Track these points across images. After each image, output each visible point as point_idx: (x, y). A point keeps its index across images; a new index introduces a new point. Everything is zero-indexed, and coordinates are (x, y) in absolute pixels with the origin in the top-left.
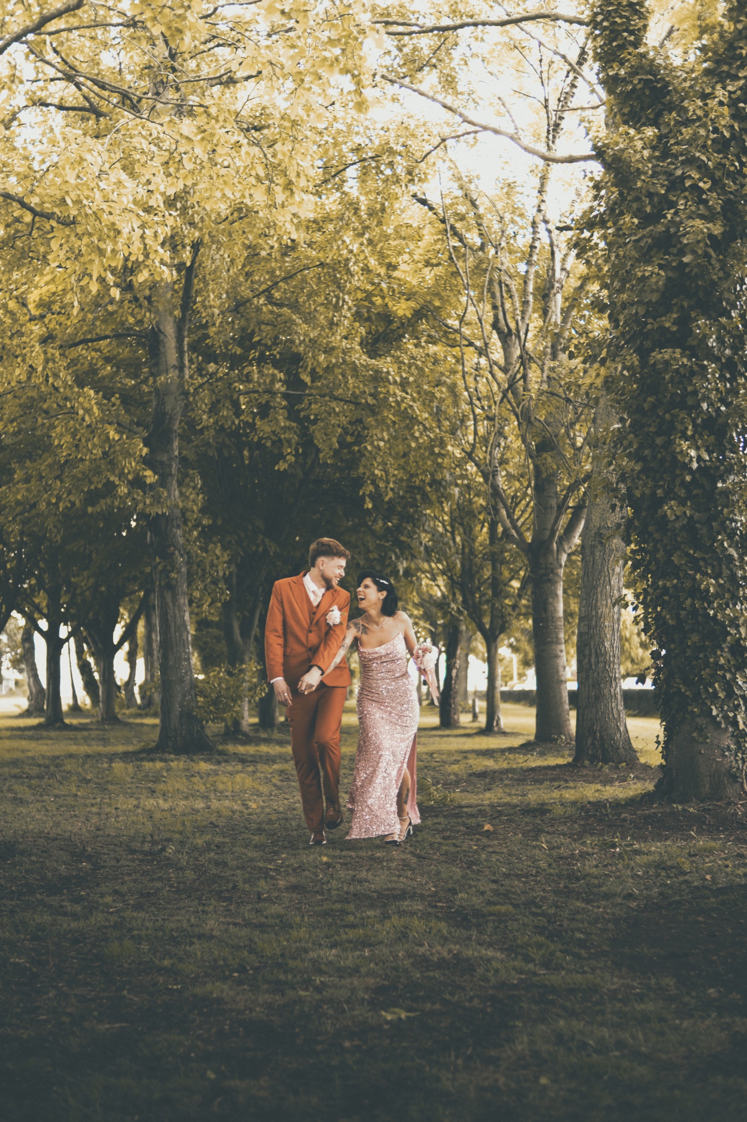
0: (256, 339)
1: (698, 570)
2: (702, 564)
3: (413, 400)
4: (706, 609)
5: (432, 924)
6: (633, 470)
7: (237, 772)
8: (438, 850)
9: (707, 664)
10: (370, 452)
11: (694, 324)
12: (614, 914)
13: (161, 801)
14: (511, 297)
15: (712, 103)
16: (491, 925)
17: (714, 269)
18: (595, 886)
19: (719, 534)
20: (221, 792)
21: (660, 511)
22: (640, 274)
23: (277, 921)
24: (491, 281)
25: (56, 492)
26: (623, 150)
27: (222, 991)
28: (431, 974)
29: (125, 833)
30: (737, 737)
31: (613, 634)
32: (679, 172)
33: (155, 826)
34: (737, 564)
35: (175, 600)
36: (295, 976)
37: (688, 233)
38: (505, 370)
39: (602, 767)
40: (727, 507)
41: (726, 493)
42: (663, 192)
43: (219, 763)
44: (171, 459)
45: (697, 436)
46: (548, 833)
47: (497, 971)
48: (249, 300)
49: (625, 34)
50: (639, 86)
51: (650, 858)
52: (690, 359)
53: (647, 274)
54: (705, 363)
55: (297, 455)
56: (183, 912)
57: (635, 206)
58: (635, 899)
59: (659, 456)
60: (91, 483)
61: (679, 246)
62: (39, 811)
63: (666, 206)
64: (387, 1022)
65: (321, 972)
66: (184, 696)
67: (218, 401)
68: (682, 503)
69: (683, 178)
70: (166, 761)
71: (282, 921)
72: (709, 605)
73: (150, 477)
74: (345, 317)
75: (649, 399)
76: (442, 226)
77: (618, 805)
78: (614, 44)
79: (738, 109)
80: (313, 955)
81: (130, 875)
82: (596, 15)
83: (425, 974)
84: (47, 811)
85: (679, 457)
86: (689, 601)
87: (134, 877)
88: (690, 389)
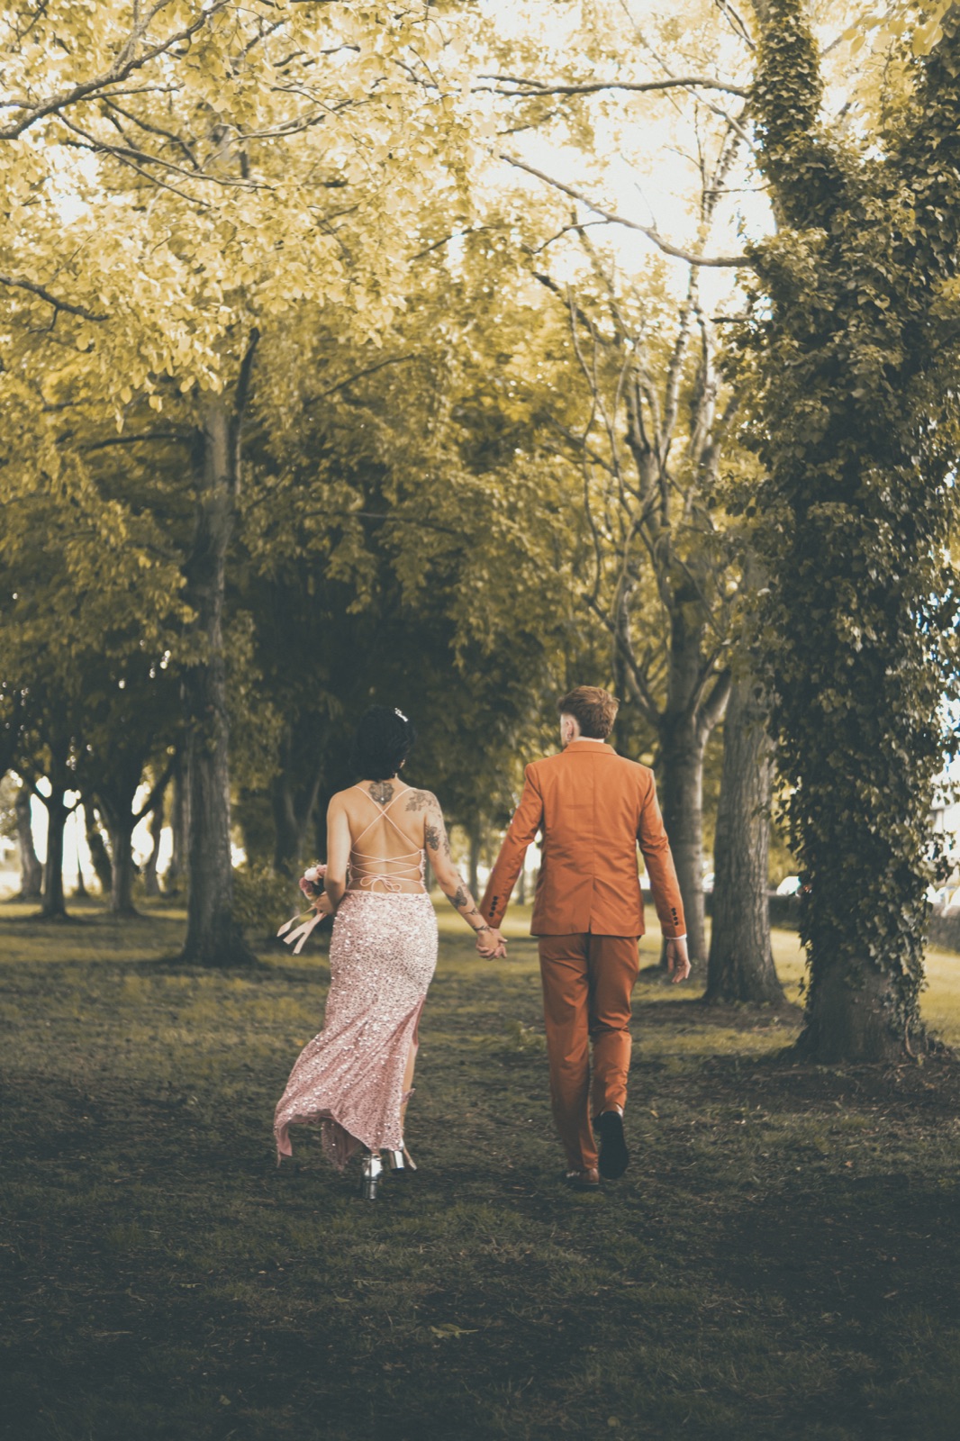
0: (328, 445)
1: (858, 775)
2: (863, 767)
3: (522, 530)
4: (866, 824)
5: (504, 1215)
6: (782, 649)
7: (282, 995)
8: (523, 1113)
9: (866, 893)
10: (466, 595)
11: (864, 474)
12: (726, 1209)
13: (184, 1032)
14: (651, 404)
15: (895, 204)
16: (576, 1219)
17: (890, 406)
18: (709, 1171)
19: (886, 731)
20: (259, 1022)
21: (813, 701)
22: (798, 409)
23: (317, 1203)
24: (626, 384)
25: (67, 631)
26: (783, 256)
27: (244, 1293)
28: (496, 1280)
29: (137, 1076)
30: (900, 983)
31: (760, 838)
32: (851, 285)
33: (174, 1067)
34: (908, 768)
35: (212, 771)
36: (333, 1277)
37: (860, 361)
38: (640, 496)
39: (739, 1007)
40: (897, 699)
41: (897, 682)
42: (831, 309)
43: (259, 980)
44: (214, 594)
45: (862, 610)
46: (661, 1096)
47: (574, 1280)
48: (320, 398)
49: (793, 111)
50: (807, 176)
51: (782, 1135)
52: (857, 515)
53: (807, 410)
54: (876, 521)
55: (374, 594)
56: (203, 1187)
57: (796, 324)
58: (756, 1190)
59: (815, 633)
60: (112, 621)
61: (848, 376)
62: (31, 1040)
63: (834, 326)
64: (438, 1341)
65: (364, 1273)
66: (219, 893)
67: (276, 523)
68: (842, 692)
69: (857, 292)
70: (191, 975)
71: (322, 1204)
72: (870, 819)
73: (188, 615)
74: (442, 422)
75: (805, 562)
76: (567, 311)
77: (751, 1063)
78: (779, 122)
79: (926, 212)
80: (357, 1250)
81: (141, 1134)
82: (757, 85)
83: (489, 1280)
84: (41, 1040)
85: (840, 636)
86: (846, 814)
87: (146, 1138)
88: (855, 552)
